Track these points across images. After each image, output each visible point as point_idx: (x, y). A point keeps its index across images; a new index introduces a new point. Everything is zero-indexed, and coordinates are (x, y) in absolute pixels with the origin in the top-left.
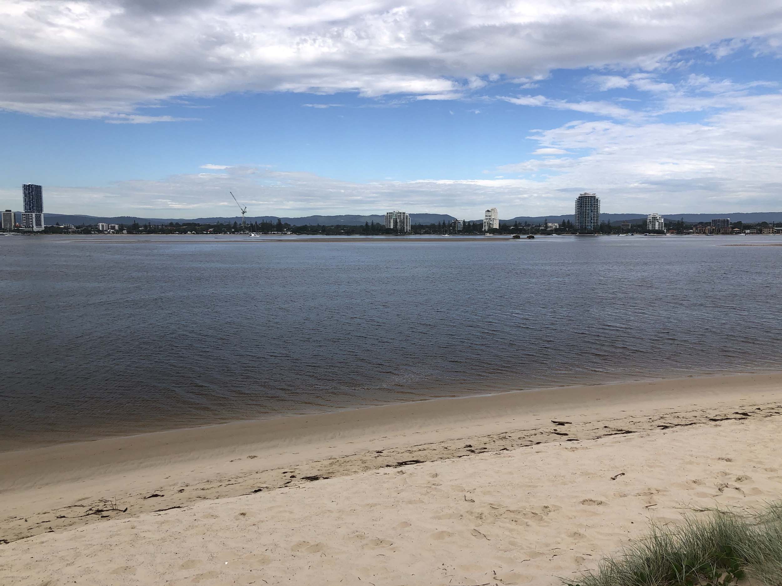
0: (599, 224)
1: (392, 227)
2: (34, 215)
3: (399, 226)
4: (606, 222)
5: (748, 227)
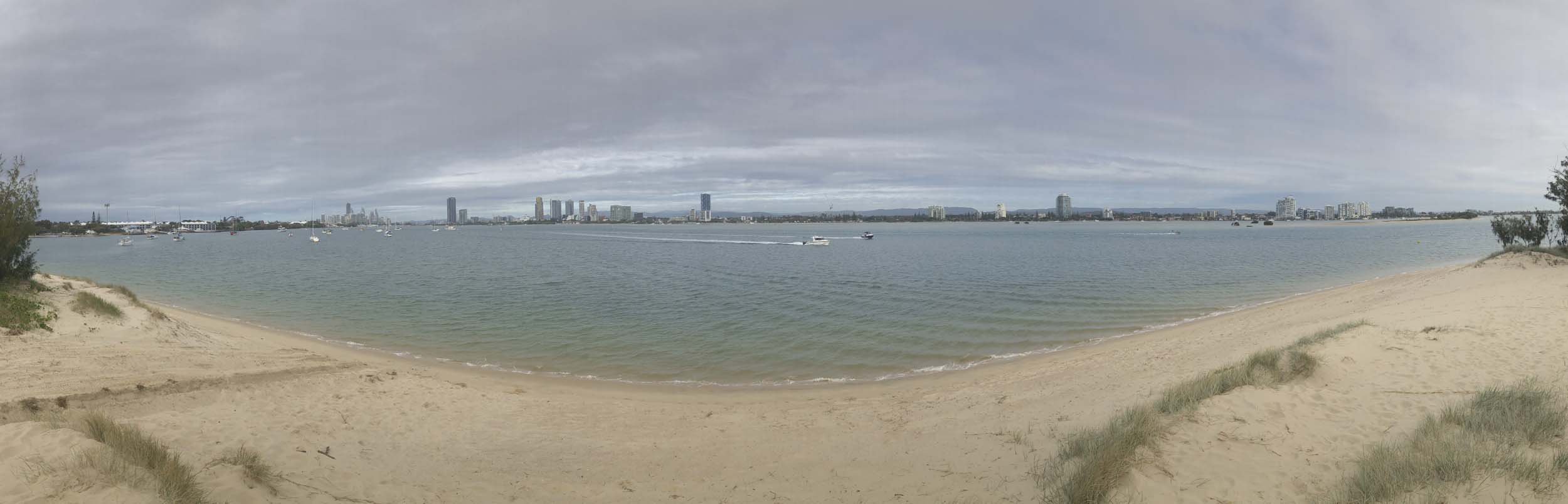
0: (1071, 213)
1: (932, 216)
2: (706, 212)
3: (937, 217)
4: (1076, 213)
5: (1160, 216)
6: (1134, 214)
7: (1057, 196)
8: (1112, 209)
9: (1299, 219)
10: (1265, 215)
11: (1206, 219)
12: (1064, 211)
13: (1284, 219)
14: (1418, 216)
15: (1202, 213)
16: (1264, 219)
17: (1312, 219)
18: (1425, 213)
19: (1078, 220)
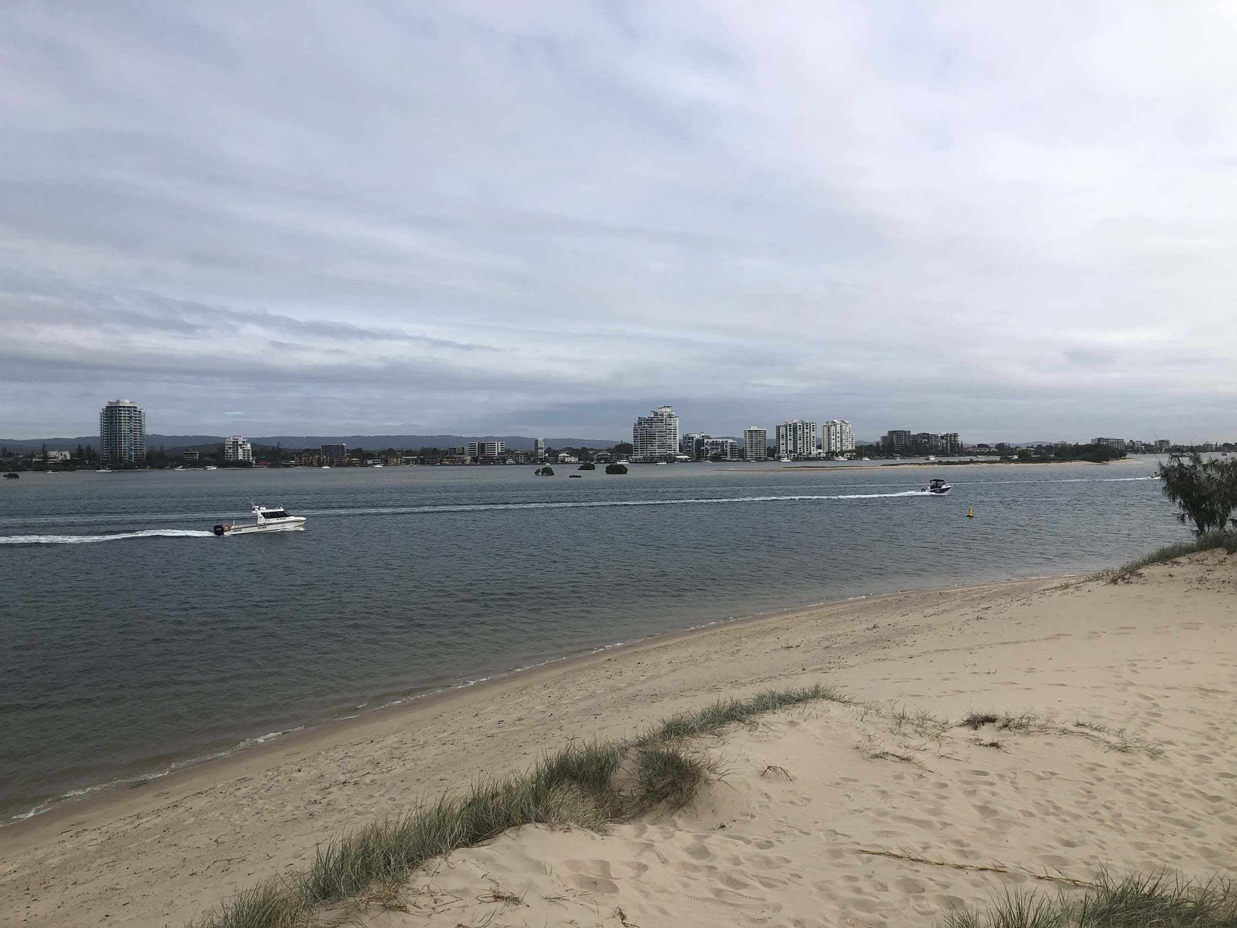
0: (145, 452)
4: (158, 450)
5: (370, 455)
6: (307, 451)
7: (107, 404)
8: (249, 440)
9: (686, 461)
10: (609, 450)
11: (475, 460)
12: (125, 445)
13: (650, 461)
14: (969, 454)
15: (466, 448)
16: (607, 461)
17: (716, 458)
18: (986, 446)
19: (161, 467)
